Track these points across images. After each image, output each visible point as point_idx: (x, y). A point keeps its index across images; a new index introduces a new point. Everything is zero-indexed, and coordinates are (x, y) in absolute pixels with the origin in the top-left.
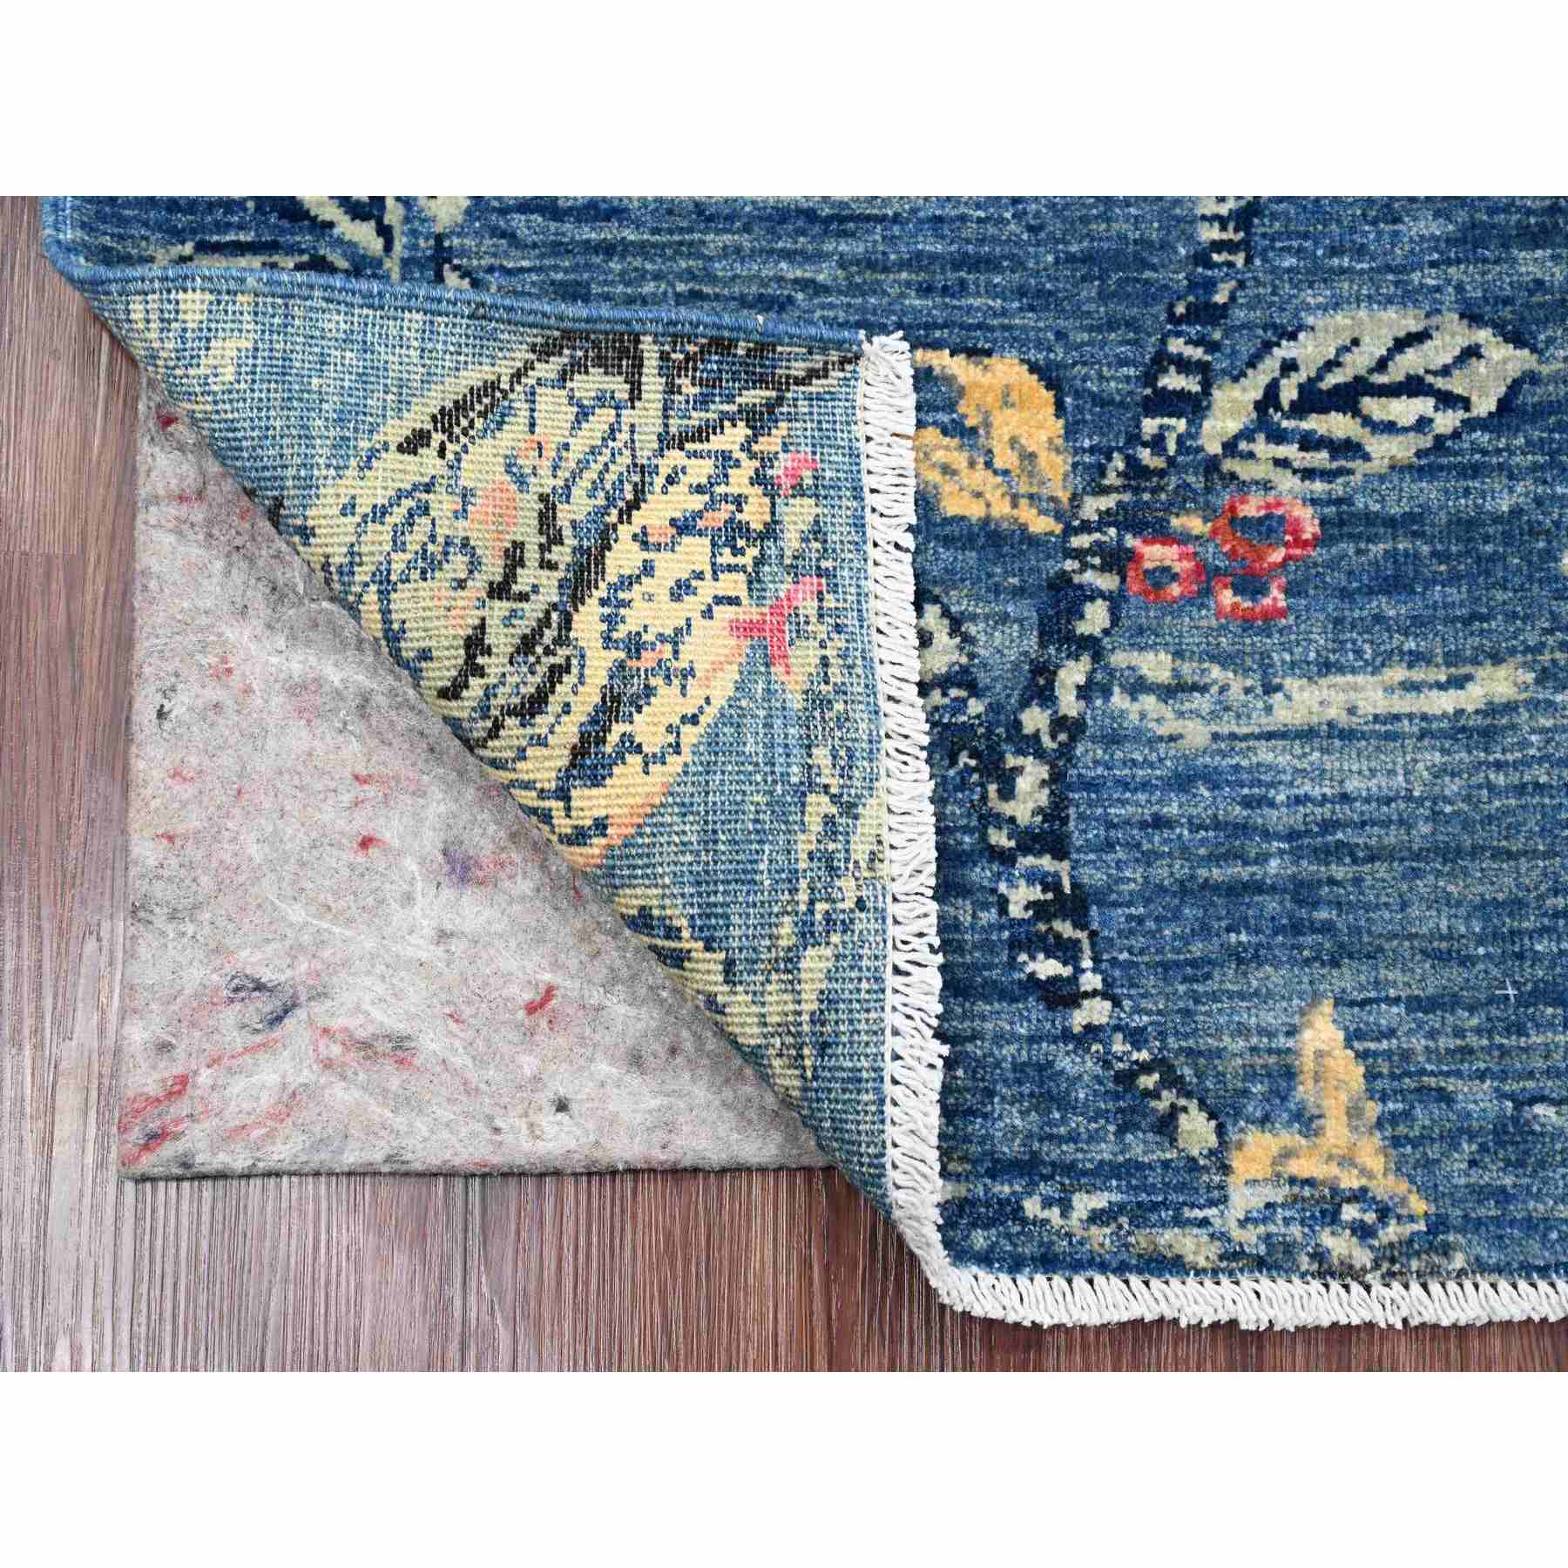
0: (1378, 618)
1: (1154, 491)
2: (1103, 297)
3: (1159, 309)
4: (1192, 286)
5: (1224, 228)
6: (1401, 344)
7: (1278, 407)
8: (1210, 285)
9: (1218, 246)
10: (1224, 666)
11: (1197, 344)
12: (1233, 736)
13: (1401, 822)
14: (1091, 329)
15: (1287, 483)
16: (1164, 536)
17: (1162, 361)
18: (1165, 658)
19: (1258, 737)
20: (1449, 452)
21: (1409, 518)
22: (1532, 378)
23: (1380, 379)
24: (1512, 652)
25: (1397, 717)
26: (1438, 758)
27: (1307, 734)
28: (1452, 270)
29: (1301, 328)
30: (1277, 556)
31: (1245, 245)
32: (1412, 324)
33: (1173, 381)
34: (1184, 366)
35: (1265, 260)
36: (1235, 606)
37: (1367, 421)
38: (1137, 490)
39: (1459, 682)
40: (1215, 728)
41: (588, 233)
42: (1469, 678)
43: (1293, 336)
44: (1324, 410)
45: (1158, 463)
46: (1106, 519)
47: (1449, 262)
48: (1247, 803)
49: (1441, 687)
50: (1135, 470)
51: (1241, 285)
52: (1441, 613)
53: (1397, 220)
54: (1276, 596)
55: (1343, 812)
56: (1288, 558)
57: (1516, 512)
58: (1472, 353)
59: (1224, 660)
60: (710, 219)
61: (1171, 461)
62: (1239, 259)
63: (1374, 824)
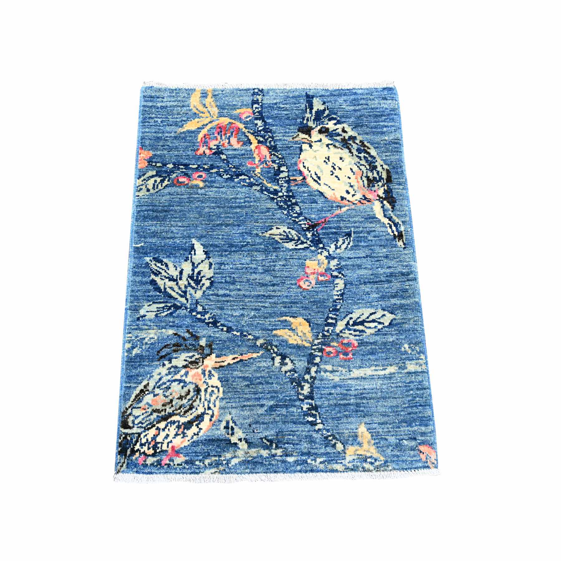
0: (369, 359)
1: (327, 339)
2: (317, 308)
3: (327, 310)
4: (333, 306)
5: (338, 296)
6: (371, 314)
7: (349, 325)
8: (336, 306)
9: (337, 299)
10: (341, 367)
11: (334, 315)
12: (344, 379)
13: (375, 393)
14: (315, 313)
15: (352, 337)
16: (329, 346)
17: (328, 318)
18: (331, 366)
19: (348, 379)
20: (381, 331)
21: (374, 342)
22: (395, 319)
23: (367, 320)
24: (394, 364)
25: (373, 375)
26: (381, 382)
27: (358, 378)
28: (380, 302)
29: (353, 312)
30: (351, 349)
31: (342, 299)
32: (373, 311)
33: (330, 321)
34: (332, 318)
35: (346, 301)
36: (343, 358)
37: (366, 327)
38: (324, 339)
39: (384, 369)
40: (340, 378)
41: (224, 299)
42: (386, 369)
43: (351, 313)
44: (358, 325)
45: (328, 334)
46: (319, 343)
47: (379, 301)
48: (347, 390)
49: (381, 370)
50: (324, 336)
51: (342, 305)
52: (381, 358)
53: (369, 295)
54: (350, 356)
55: (364, 391)
56: (352, 349)
57: (393, 341)
58: (384, 315)
59: (341, 366)
60: (246, 296)
61: (330, 334)
62: (341, 301)
63: (370, 393)
